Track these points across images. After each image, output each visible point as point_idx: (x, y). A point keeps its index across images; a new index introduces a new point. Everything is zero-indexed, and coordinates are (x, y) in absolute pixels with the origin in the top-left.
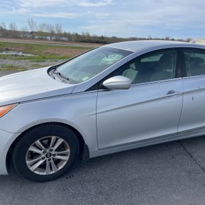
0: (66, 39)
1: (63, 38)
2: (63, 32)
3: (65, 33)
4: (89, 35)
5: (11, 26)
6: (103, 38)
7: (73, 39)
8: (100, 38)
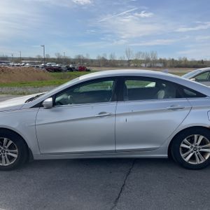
0: (161, 65)
1: (158, 65)
2: (158, 59)
3: (161, 60)
4: (186, 60)
5: (111, 56)
6: (202, 62)
7: (168, 65)
8: (199, 62)
